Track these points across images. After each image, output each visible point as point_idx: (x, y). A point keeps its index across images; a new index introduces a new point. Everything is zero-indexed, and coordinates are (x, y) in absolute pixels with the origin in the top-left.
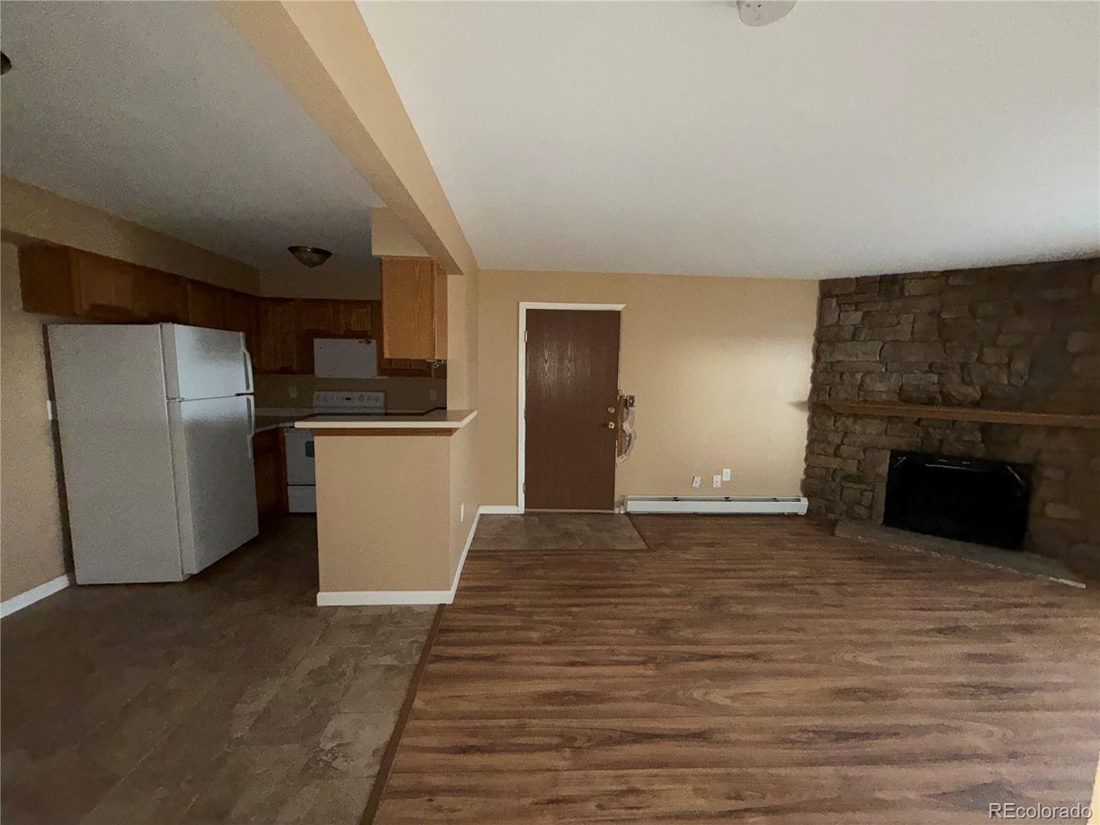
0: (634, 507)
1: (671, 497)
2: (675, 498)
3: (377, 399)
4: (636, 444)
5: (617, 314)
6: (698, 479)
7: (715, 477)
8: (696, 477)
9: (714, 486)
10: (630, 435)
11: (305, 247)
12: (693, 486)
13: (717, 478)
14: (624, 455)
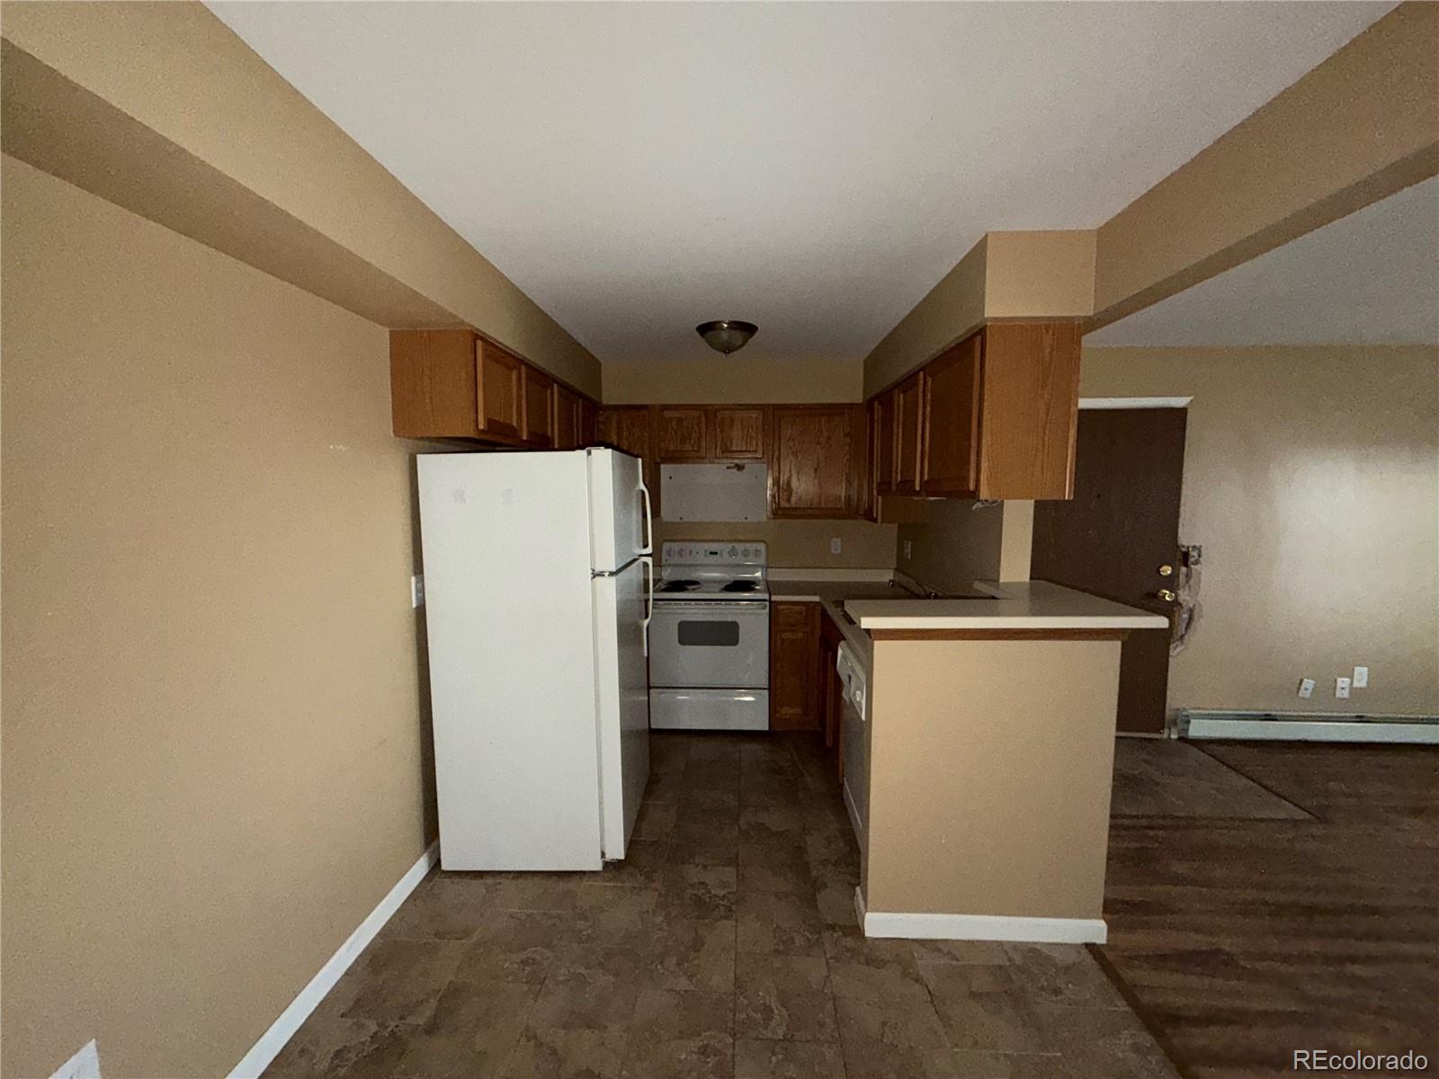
0: (1198, 729)
1: (1259, 713)
2: (1266, 715)
3: (757, 552)
4: (1200, 625)
5: (1181, 413)
6: (1309, 684)
7: (1339, 680)
8: (1306, 680)
9: (1338, 695)
10: (1191, 611)
11: (720, 322)
12: (1300, 694)
13: (1343, 682)
14: (1178, 643)
